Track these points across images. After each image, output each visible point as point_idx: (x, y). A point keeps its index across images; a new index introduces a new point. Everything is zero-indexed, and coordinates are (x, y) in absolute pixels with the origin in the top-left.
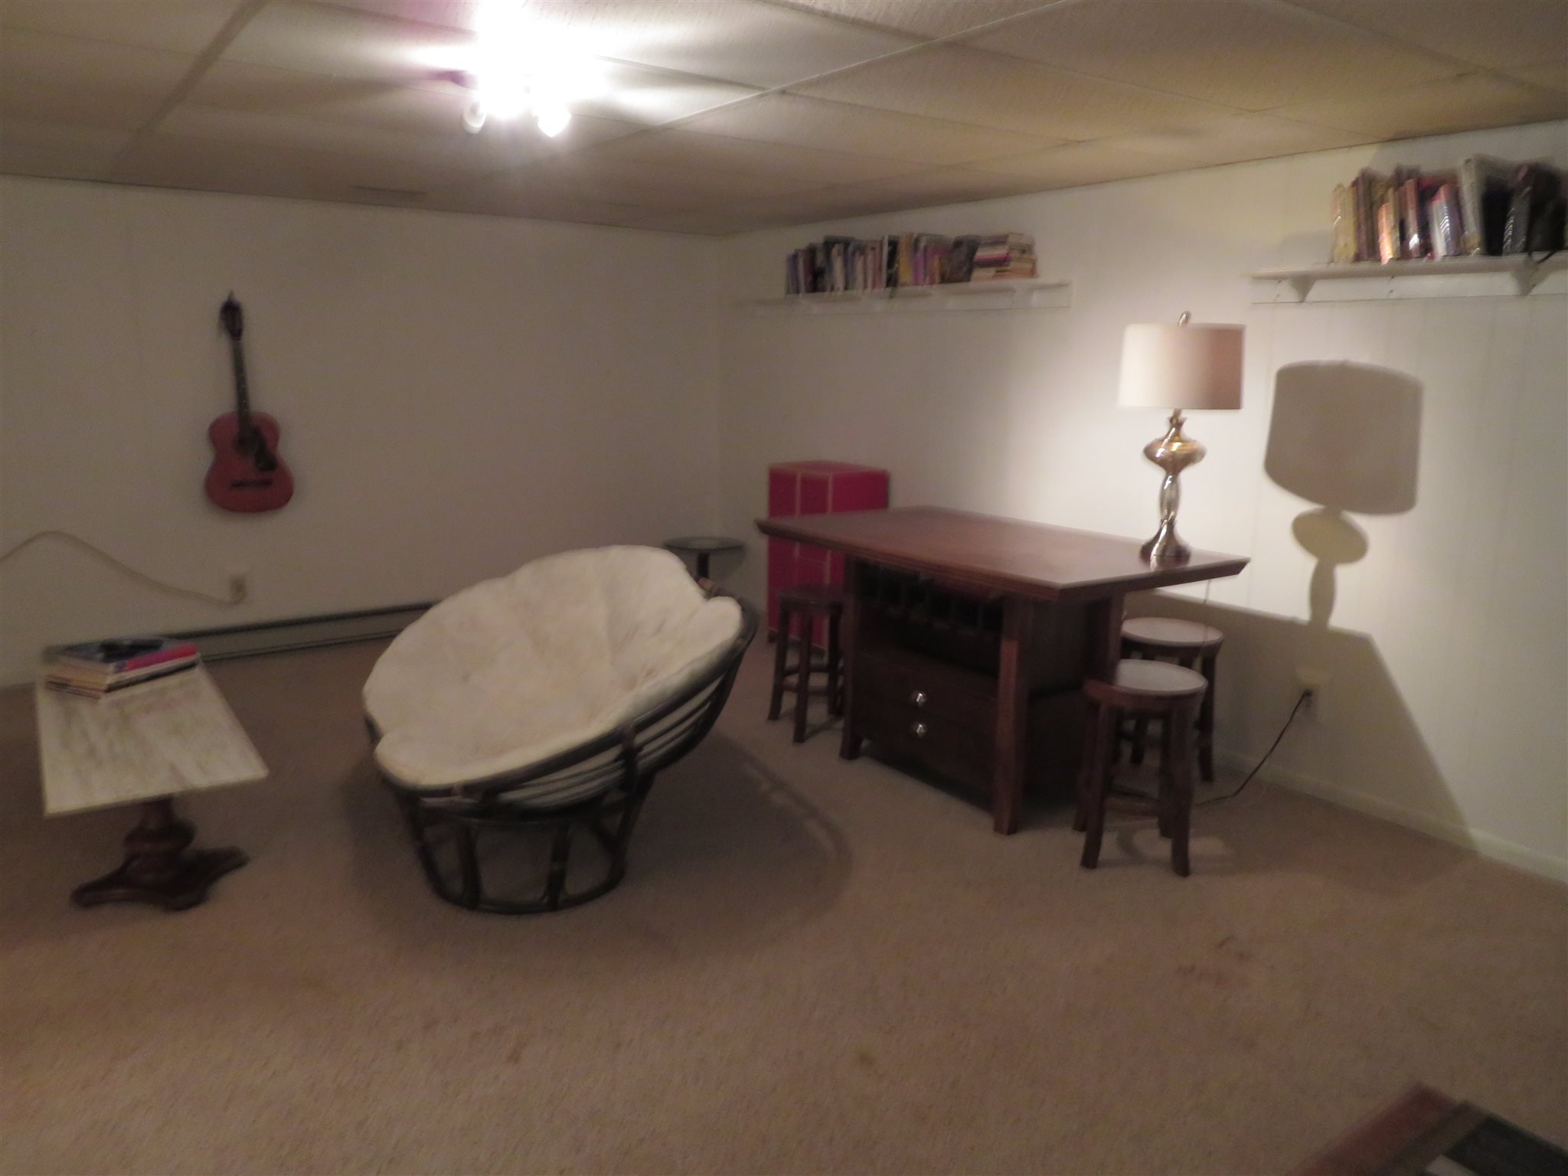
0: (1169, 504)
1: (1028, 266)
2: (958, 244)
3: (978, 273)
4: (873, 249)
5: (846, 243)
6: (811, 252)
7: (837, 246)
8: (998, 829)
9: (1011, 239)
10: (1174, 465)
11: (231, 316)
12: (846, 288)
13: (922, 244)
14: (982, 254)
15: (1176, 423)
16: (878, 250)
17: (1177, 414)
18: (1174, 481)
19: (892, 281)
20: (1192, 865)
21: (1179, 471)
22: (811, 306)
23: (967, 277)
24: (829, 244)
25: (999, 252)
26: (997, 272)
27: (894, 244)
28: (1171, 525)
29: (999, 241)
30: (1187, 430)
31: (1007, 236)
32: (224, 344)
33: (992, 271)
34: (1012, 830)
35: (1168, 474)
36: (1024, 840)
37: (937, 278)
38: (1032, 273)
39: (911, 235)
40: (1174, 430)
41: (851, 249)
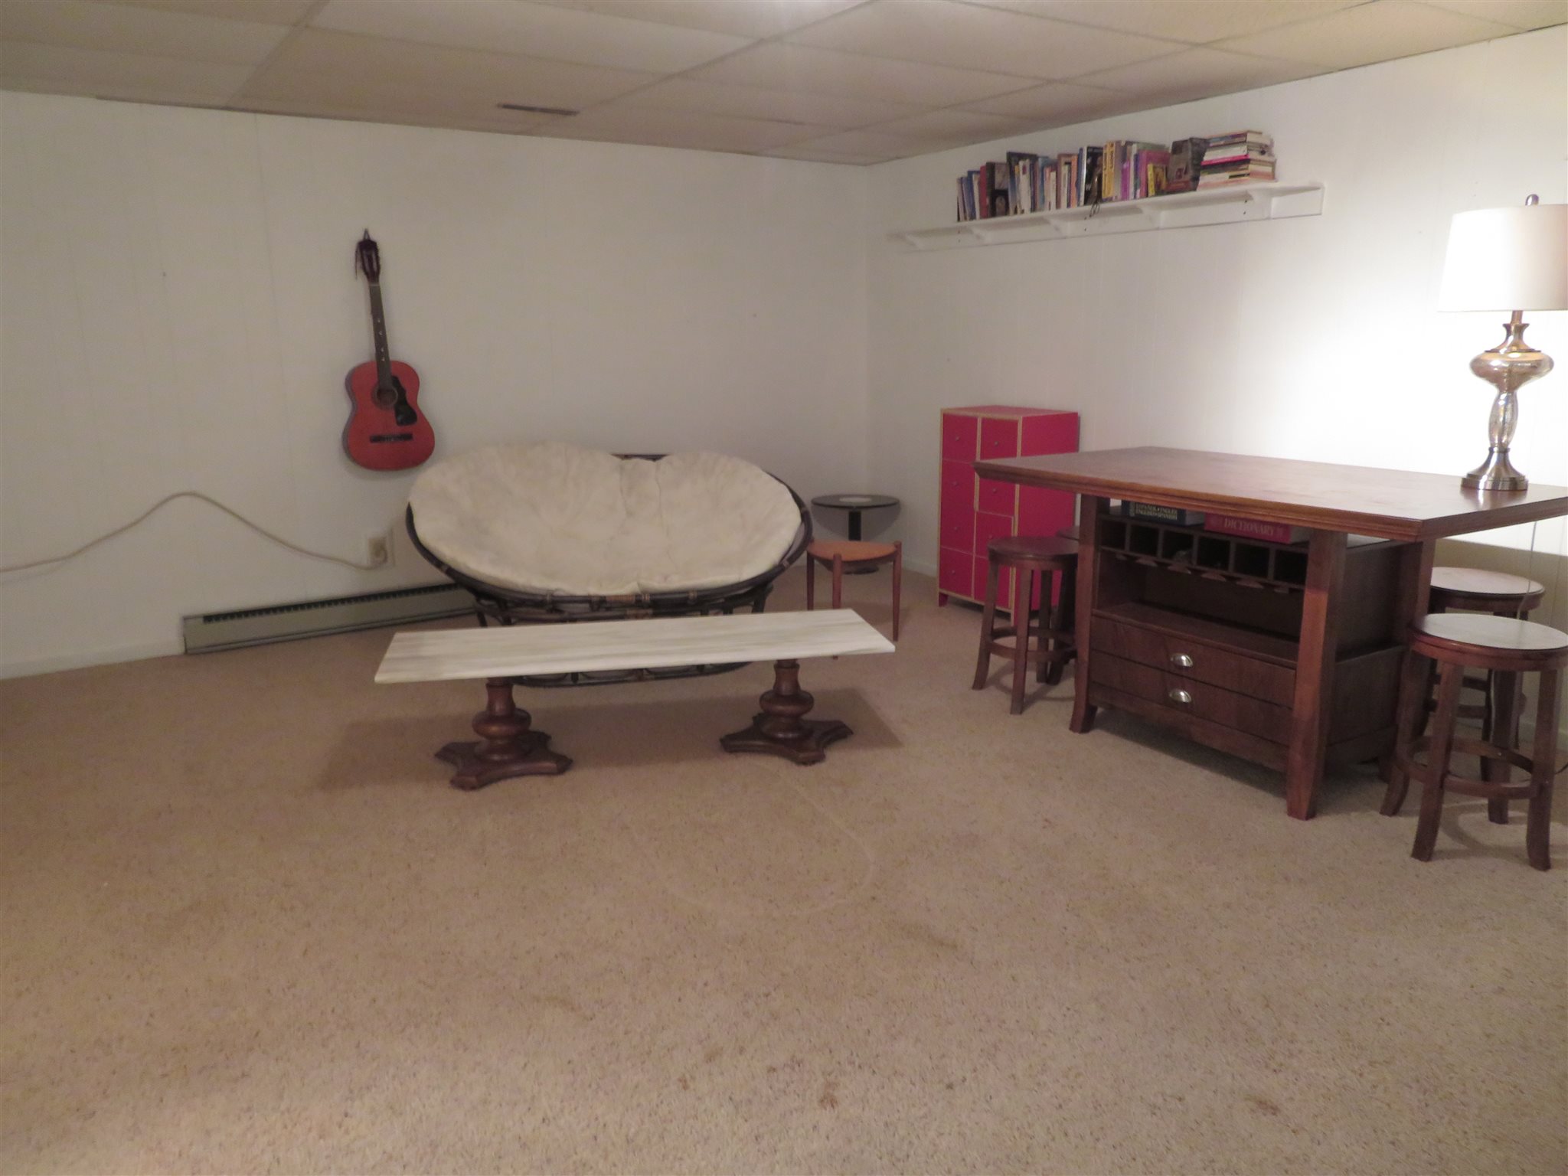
0: (1501, 428)
1: (1268, 169)
2: (1178, 147)
3: (1205, 178)
4: (1069, 163)
5: (1033, 158)
6: (991, 167)
7: (1021, 163)
8: (1293, 812)
9: (1250, 138)
10: (1509, 380)
11: (368, 252)
12: (1034, 209)
13: (1134, 149)
14: (1210, 156)
15: (1516, 328)
16: (1074, 164)
17: (1517, 315)
18: (1512, 400)
19: (1094, 196)
20: (1553, 856)
21: (1516, 387)
22: (987, 231)
23: (1193, 184)
24: (1014, 158)
25: (1238, 152)
26: (1231, 177)
27: (1095, 154)
28: (1504, 451)
29: (1237, 139)
30: (1529, 338)
31: (1245, 135)
32: (361, 284)
33: (1224, 176)
34: (1311, 815)
35: (1501, 391)
36: (1328, 827)
37: (1151, 190)
38: (1272, 176)
39: (1118, 143)
40: (1511, 338)
41: (1040, 162)
